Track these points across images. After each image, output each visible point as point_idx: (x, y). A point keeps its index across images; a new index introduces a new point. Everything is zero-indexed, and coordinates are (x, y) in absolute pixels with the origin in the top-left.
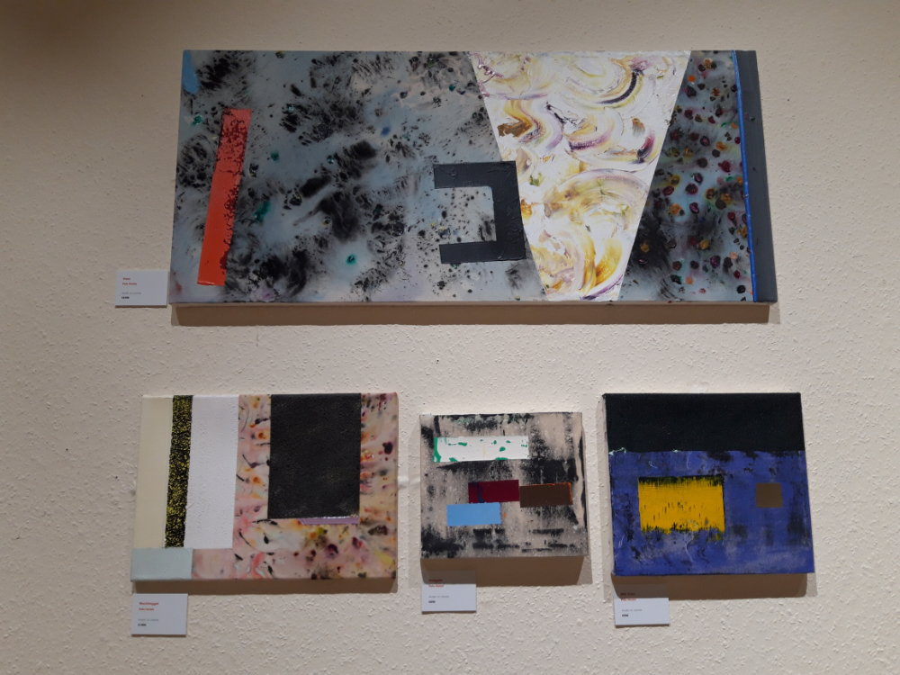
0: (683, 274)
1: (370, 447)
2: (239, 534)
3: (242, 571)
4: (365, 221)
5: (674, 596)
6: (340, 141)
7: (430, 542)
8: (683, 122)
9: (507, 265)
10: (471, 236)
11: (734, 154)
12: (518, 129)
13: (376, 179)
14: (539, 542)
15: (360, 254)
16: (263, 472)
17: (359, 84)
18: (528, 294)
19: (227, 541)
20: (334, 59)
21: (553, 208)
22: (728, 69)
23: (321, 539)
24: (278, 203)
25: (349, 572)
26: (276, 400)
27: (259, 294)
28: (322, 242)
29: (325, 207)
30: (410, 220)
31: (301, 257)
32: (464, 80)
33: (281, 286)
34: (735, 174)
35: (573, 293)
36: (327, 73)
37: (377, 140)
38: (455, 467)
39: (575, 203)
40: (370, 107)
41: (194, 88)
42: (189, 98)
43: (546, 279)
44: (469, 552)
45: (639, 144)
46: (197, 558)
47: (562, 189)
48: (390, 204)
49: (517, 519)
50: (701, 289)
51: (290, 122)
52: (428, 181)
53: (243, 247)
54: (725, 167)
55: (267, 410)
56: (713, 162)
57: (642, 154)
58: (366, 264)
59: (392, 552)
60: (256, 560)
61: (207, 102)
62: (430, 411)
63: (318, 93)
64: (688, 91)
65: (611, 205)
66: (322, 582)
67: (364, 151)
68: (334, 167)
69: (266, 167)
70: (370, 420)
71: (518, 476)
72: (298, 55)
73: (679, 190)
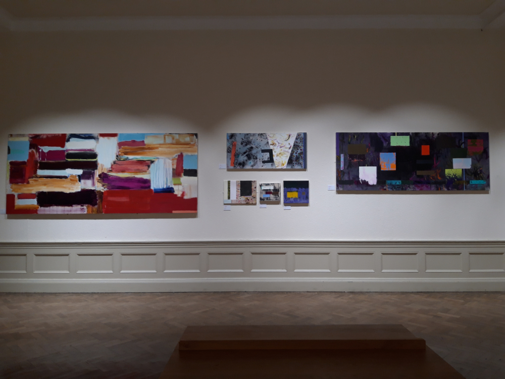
0: (294, 165)
1: (253, 187)
2: (237, 198)
3: (237, 202)
4: (252, 158)
5: (291, 206)
6: (248, 146)
7: (261, 199)
8: (296, 143)
9: (271, 163)
10: (266, 160)
11: (302, 148)
12: (273, 144)
13: (254, 152)
14: (274, 199)
15: (251, 162)
16: (239, 190)
17: (251, 138)
18: (274, 168)
19: (235, 199)
20: (247, 134)
21: (277, 156)
22: (302, 135)
23: (247, 199)
24: (240, 155)
25: (251, 203)
26: (241, 181)
27: (238, 167)
28: (246, 160)
29: (247, 155)
30: (258, 157)
31: (244, 162)
32: (265, 137)
33: (241, 166)
34: (302, 151)
35: (280, 167)
36: (247, 136)
37: (254, 146)
38: (264, 190)
39: (280, 155)
40: (253, 141)
41: (229, 139)
42: (228, 140)
43: (276, 166)
44: (266, 200)
45: (289, 147)
46: (232, 201)
47: (279, 153)
48: (255, 155)
49: (272, 196)
50: (296, 167)
51: (242, 144)
52: (261, 152)
53: (236, 161)
54: (301, 150)
55: (240, 183)
56: (299, 149)
57: (290, 148)
58: (252, 163)
59: (256, 200)
60: (239, 201)
61: (230, 141)
62: (261, 183)
63: (246, 139)
64: (297, 139)
65: (285, 155)
66: (247, 204)
67: (252, 148)
68: (248, 150)
69: (239, 150)
70: (253, 184)
71: (272, 191)
72: (243, 134)
73: (295, 153)
